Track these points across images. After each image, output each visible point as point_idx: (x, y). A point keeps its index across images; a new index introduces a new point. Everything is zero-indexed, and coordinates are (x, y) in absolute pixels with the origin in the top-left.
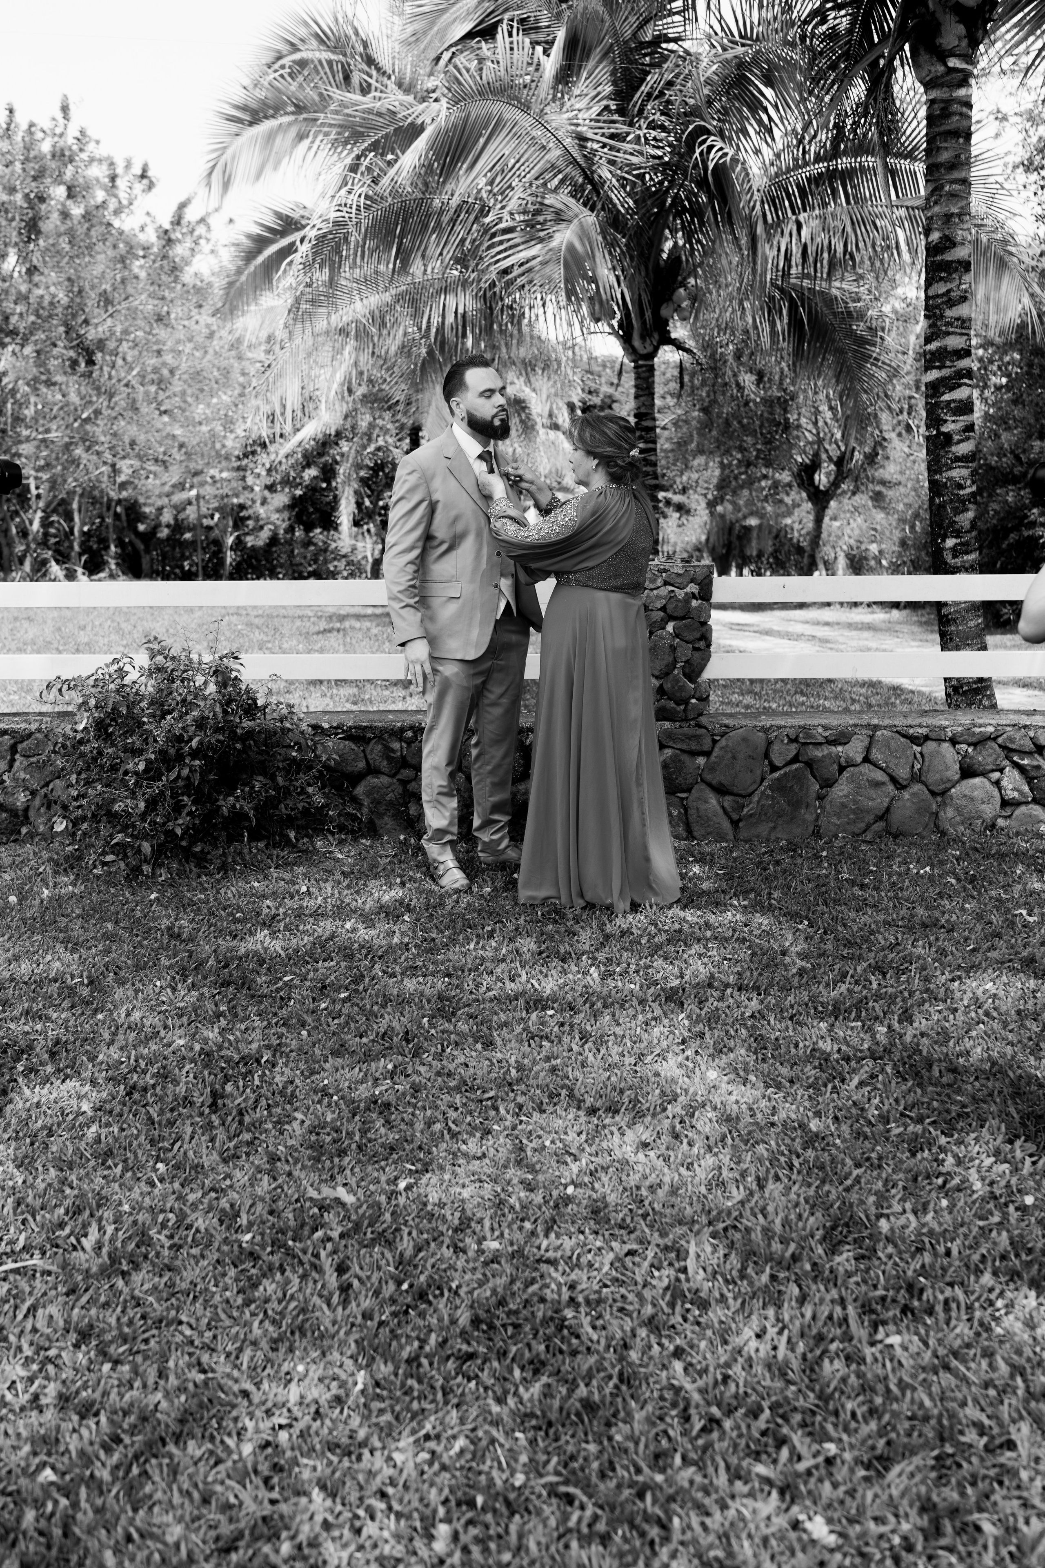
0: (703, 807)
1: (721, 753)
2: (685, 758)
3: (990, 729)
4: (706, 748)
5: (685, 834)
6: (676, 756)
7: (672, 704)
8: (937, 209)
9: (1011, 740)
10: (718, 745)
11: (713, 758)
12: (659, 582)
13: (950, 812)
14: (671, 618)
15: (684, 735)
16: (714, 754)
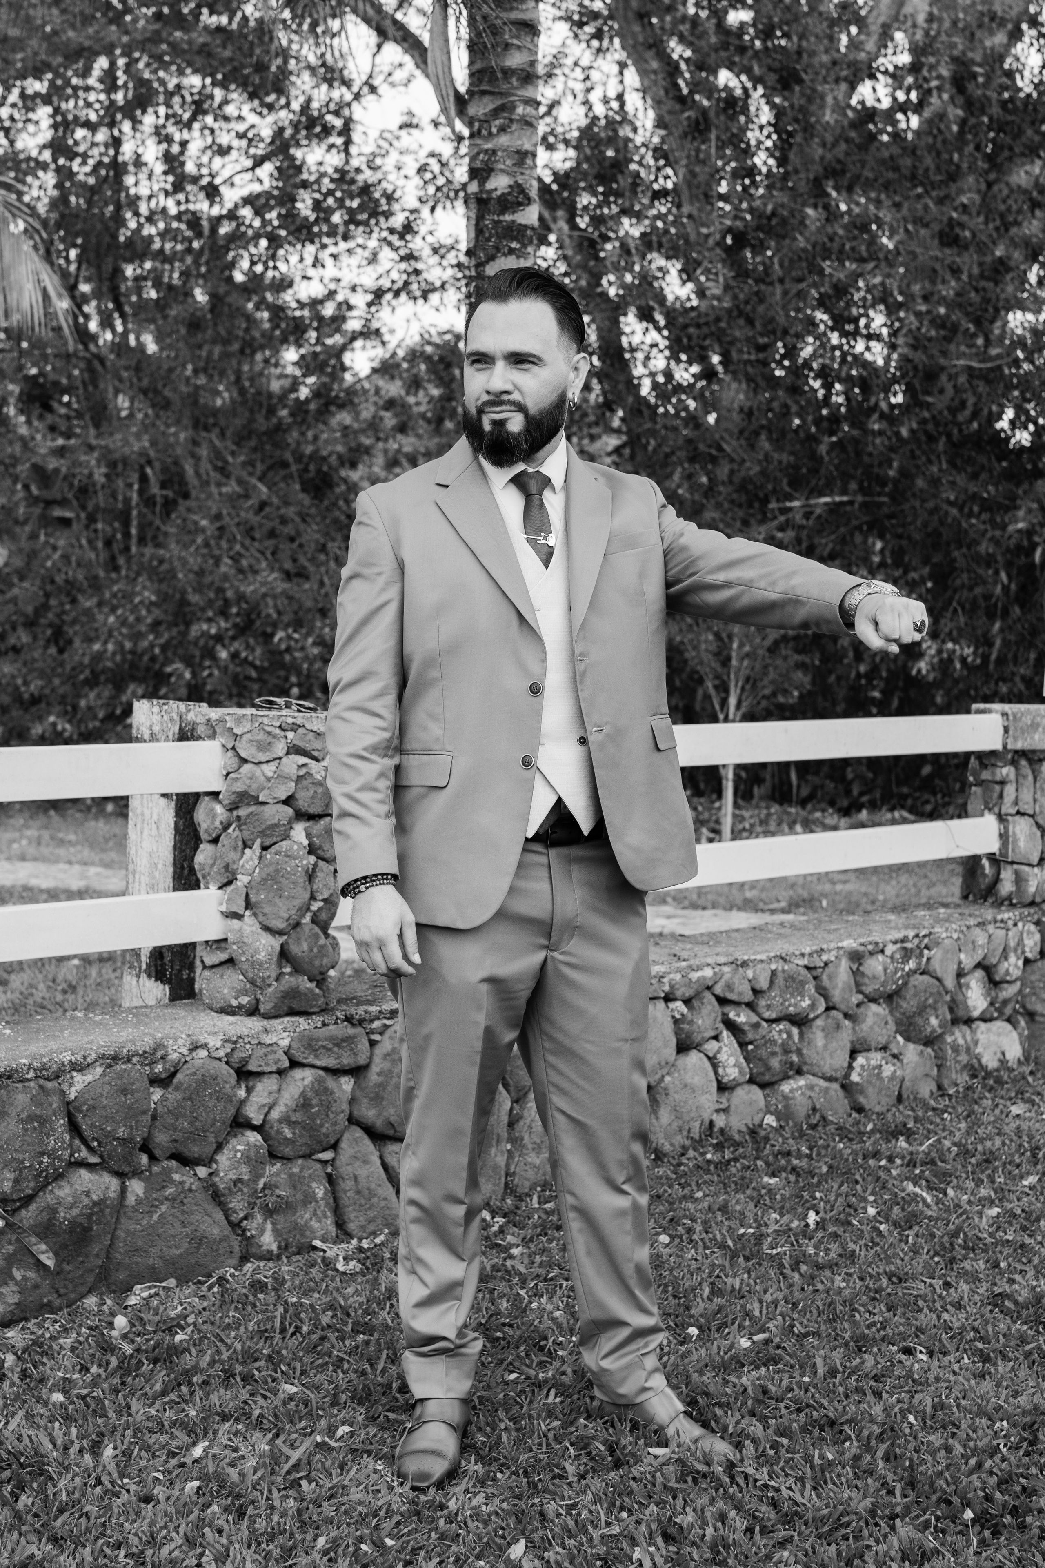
0: (362, 1172)
1: (386, 1065)
2: (330, 1082)
3: (708, 972)
4: (362, 1060)
5: (333, 1229)
6: (320, 1081)
7: (305, 983)
8: (504, 140)
9: (729, 987)
10: (379, 1051)
11: (373, 1076)
12: (280, 748)
13: (665, 1115)
14: (301, 815)
15: (331, 1039)
16: (375, 1069)
